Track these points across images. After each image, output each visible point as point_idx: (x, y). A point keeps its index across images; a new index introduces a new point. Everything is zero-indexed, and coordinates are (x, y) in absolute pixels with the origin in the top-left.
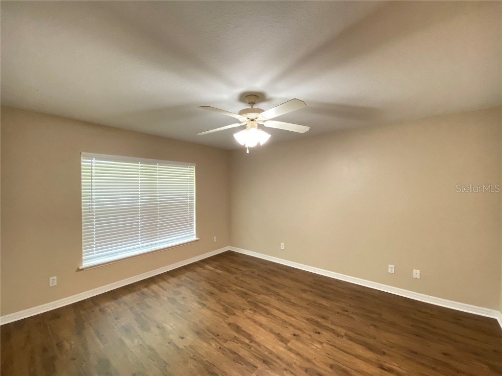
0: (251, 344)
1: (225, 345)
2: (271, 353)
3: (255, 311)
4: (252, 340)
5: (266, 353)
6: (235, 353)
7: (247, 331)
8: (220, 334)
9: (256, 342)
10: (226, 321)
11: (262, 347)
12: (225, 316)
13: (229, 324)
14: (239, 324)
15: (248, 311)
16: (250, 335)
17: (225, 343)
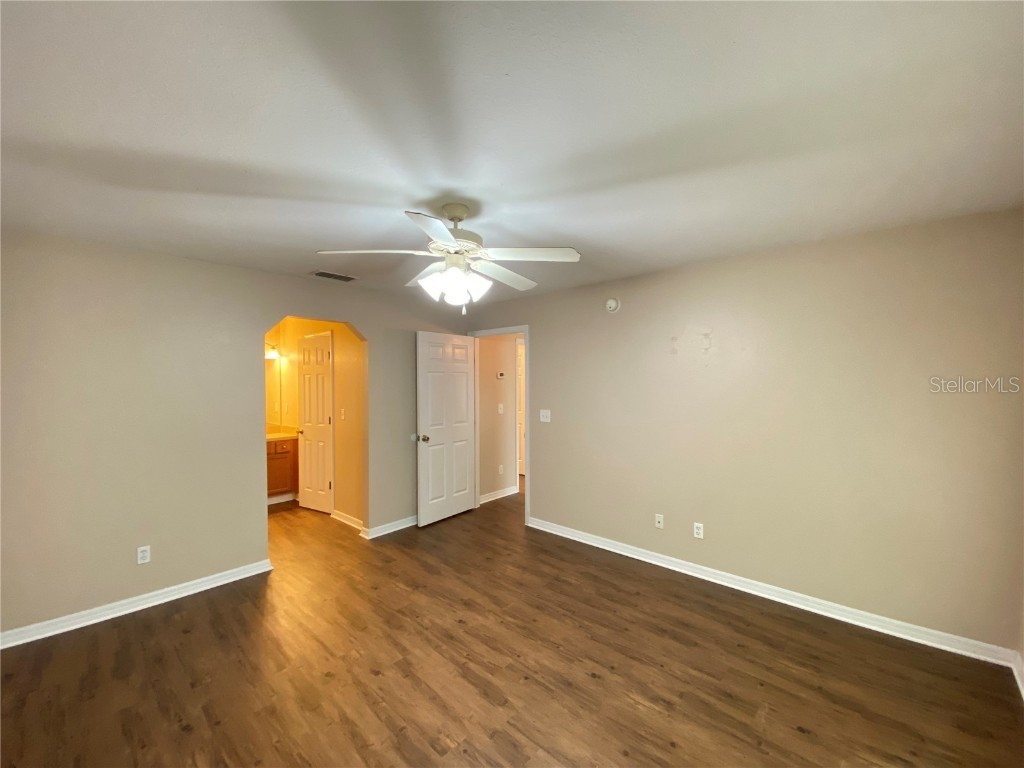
0: (464, 660)
1: (510, 660)
2: (437, 648)
3: (434, 743)
4: (461, 668)
5: (444, 647)
6: (494, 649)
7: (467, 684)
8: (522, 681)
9: (457, 663)
10: (513, 714)
11: (447, 656)
12: (518, 729)
13: (505, 703)
14: (483, 702)
15: (452, 746)
16: (464, 676)
17: (511, 664)
